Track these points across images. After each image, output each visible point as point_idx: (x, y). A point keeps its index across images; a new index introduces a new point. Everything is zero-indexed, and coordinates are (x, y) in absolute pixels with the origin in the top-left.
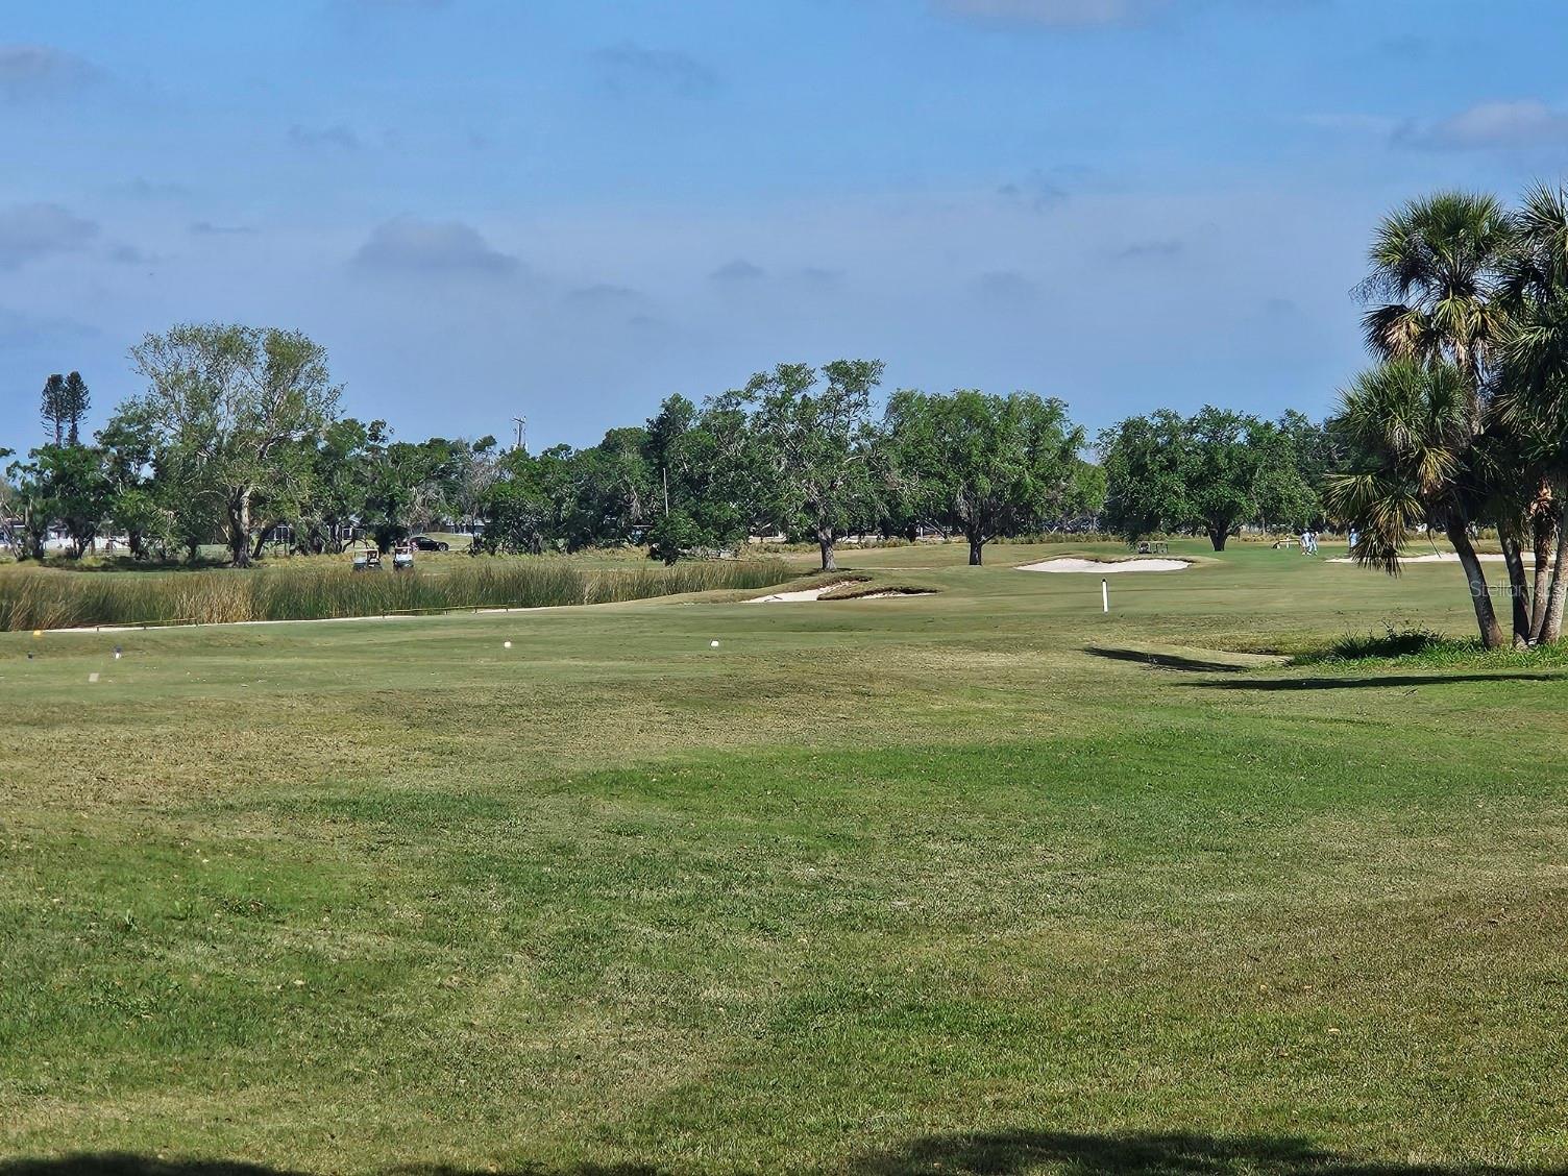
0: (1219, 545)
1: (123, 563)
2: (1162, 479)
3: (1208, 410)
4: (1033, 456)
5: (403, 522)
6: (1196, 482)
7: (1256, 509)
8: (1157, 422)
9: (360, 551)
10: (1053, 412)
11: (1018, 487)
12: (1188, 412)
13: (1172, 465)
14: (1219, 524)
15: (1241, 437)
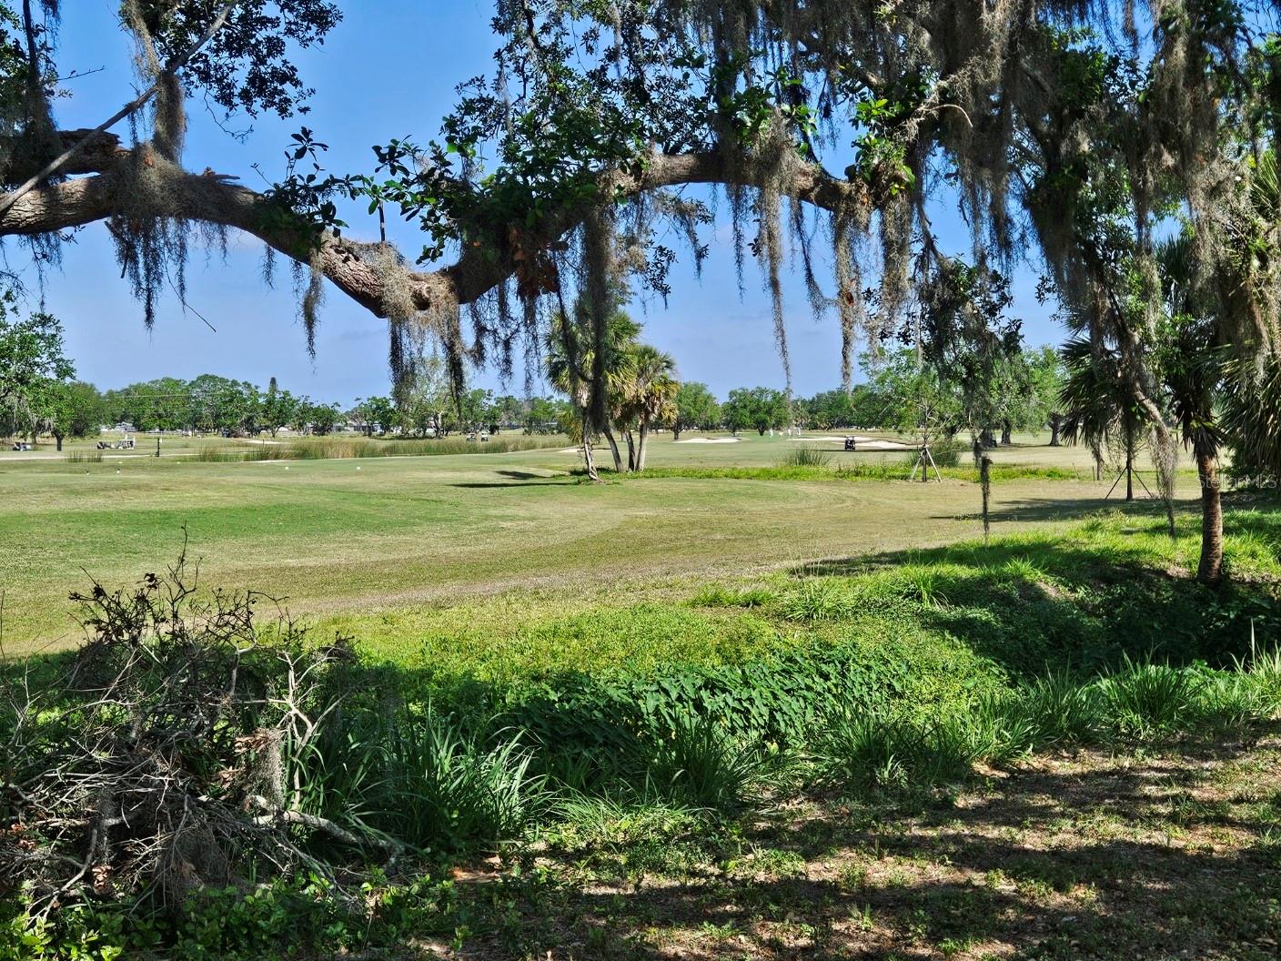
0: (762, 434)
1: (400, 438)
2: (741, 411)
3: (758, 388)
4: (695, 402)
5: (498, 424)
6: (752, 412)
7: (773, 422)
8: (740, 391)
9: (485, 434)
10: (703, 388)
11: (689, 414)
12: (751, 388)
13: (745, 407)
14: (761, 427)
15: (769, 399)
